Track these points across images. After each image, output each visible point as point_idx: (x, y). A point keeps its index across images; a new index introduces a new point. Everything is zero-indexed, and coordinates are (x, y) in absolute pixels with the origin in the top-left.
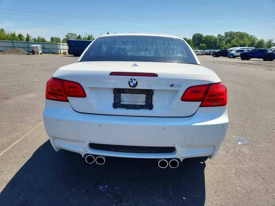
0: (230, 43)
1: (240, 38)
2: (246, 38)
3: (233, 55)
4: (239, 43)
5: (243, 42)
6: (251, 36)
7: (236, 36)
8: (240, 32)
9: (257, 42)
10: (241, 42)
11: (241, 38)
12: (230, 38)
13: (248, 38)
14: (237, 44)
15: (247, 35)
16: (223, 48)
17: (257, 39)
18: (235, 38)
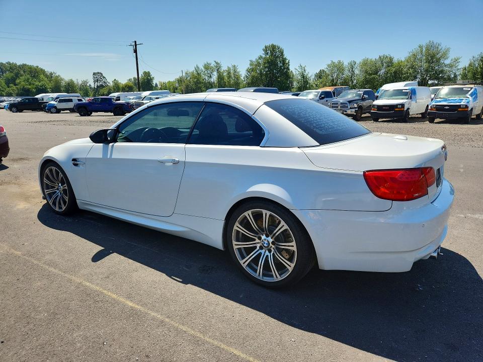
0: (15, 85)
1: (31, 76)
2: (42, 76)
3: (55, 107)
4: (34, 84)
5: (40, 84)
6: (51, 74)
7: (22, 72)
8: (27, 64)
9: (63, 84)
10: (37, 83)
11: (34, 76)
12: (12, 74)
13: (46, 76)
14: (29, 87)
15: (43, 71)
16: (3, 93)
17: (62, 79)
18: (22, 76)
